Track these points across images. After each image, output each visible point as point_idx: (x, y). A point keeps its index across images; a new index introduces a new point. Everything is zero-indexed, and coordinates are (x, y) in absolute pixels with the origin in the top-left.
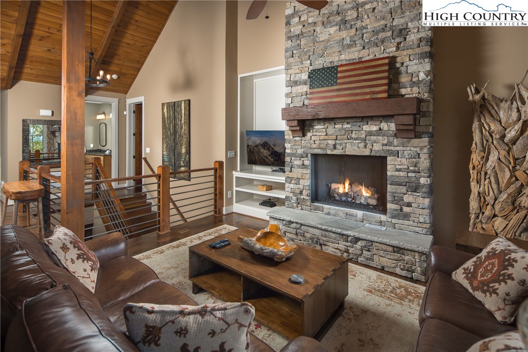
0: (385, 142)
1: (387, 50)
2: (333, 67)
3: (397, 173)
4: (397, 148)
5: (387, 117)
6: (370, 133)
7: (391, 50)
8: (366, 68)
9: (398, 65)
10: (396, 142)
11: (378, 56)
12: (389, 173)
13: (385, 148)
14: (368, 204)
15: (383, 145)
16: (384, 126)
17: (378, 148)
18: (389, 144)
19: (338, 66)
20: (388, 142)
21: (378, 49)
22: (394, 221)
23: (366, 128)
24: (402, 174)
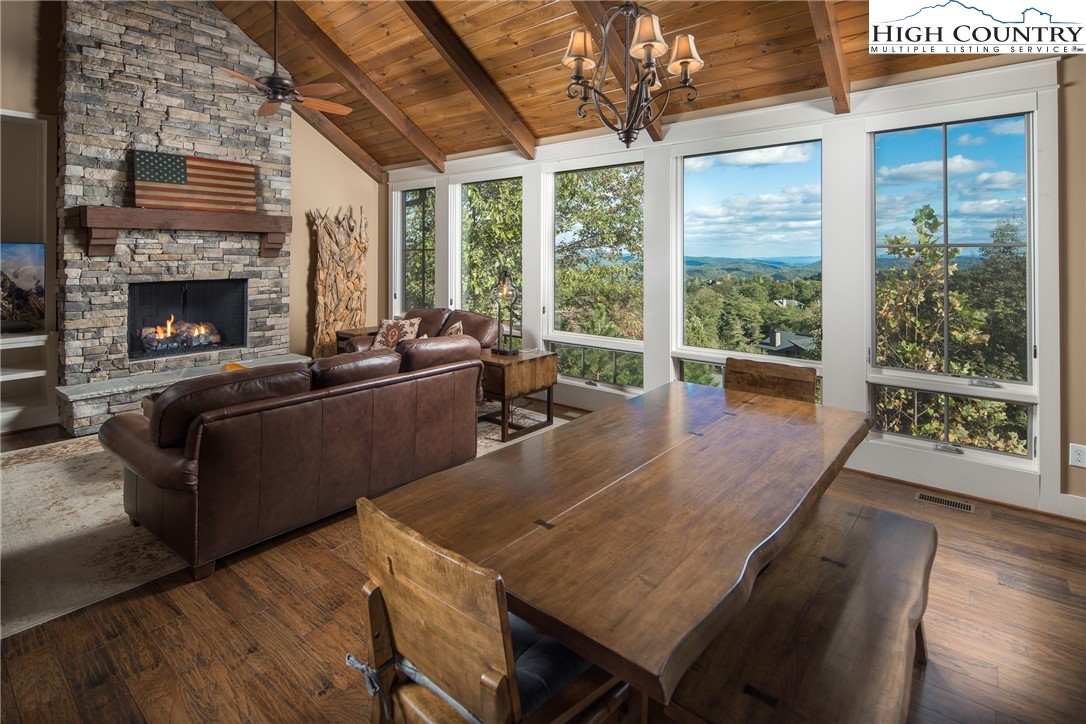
0: (247, 262)
1: (250, 157)
2: (178, 157)
3: (260, 297)
4: (260, 269)
5: (248, 234)
6: (229, 252)
7: (255, 157)
8: (227, 171)
9: (262, 177)
10: (259, 261)
11: (238, 160)
12: (250, 298)
13: (246, 269)
14: (210, 343)
15: (245, 265)
16: (247, 244)
17: (238, 269)
18: (252, 264)
19: (187, 158)
20: (251, 262)
21: (238, 151)
22: (256, 350)
23: (224, 245)
24: (265, 296)
